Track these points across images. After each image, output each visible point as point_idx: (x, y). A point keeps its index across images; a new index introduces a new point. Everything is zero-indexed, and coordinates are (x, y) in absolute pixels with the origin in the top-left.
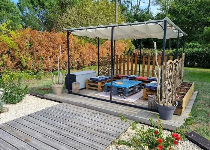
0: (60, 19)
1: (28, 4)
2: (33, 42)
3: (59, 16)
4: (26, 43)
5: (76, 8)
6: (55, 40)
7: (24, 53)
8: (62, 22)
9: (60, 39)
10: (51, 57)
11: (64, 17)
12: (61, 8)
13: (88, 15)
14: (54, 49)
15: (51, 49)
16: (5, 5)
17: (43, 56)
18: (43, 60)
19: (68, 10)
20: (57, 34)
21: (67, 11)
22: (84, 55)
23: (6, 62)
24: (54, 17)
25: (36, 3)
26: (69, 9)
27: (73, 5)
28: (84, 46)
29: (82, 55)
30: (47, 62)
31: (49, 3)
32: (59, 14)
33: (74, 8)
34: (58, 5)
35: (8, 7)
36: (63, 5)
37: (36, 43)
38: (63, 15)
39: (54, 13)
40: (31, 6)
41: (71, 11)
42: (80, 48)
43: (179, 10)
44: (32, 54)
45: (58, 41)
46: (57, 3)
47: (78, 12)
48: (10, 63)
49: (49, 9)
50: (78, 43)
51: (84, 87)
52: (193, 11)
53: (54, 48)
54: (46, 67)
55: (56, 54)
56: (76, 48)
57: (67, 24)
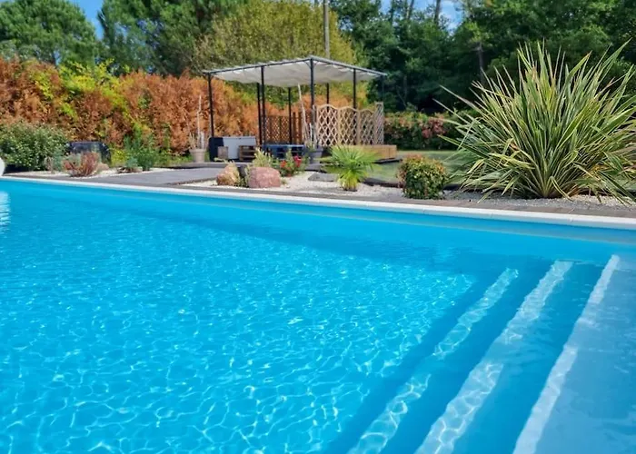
0: (196, 49)
1: (124, 15)
2: (151, 97)
3: (194, 41)
4: (139, 99)
5: (234, 23)
6: (189, 92)
7: (137, 116)
8: (202, 56)
9: (199, 91)
10: (183, 125)
11: (205, 44)
12: (199, 21)
13: (261, 37)
14: (189, 111)
15: (182, 110)
16: (58, 15)
17: (168, 123)
18: (169, 130)
19: (215, 26)
20: (192, 81)
21: (212, 29)
22: (249, 125)
23: (110, 132)
24: (184, 44)
25: (141, 12)
26: (218, 24)
27: (226, 14)
28: (248, 105)
29: (245, 126)
30: (176, 134)
31: (172, 11)
32: (196, 36)
33: (228, 22)
34: (192, 14)
35: (66, 20)
36: (202, 15)
37: (156, 97)
38: (203, 38)
39: (184, 35)
40: (132, 20)
41: (222, 29)
42: (239, 111)
43: (500, 12)
44: (151, 117)
45: (195, 94)
46: (191, 12)
47: (238, 31)
48: (115, 134)
49: (172, 25)
50: (236, 100)
51: (235, 158)
52: (533, 15)
53: (188, 108)
54: (175, 145)
55: (193, 120)
56: (231, 110)
57: (215, 59)
